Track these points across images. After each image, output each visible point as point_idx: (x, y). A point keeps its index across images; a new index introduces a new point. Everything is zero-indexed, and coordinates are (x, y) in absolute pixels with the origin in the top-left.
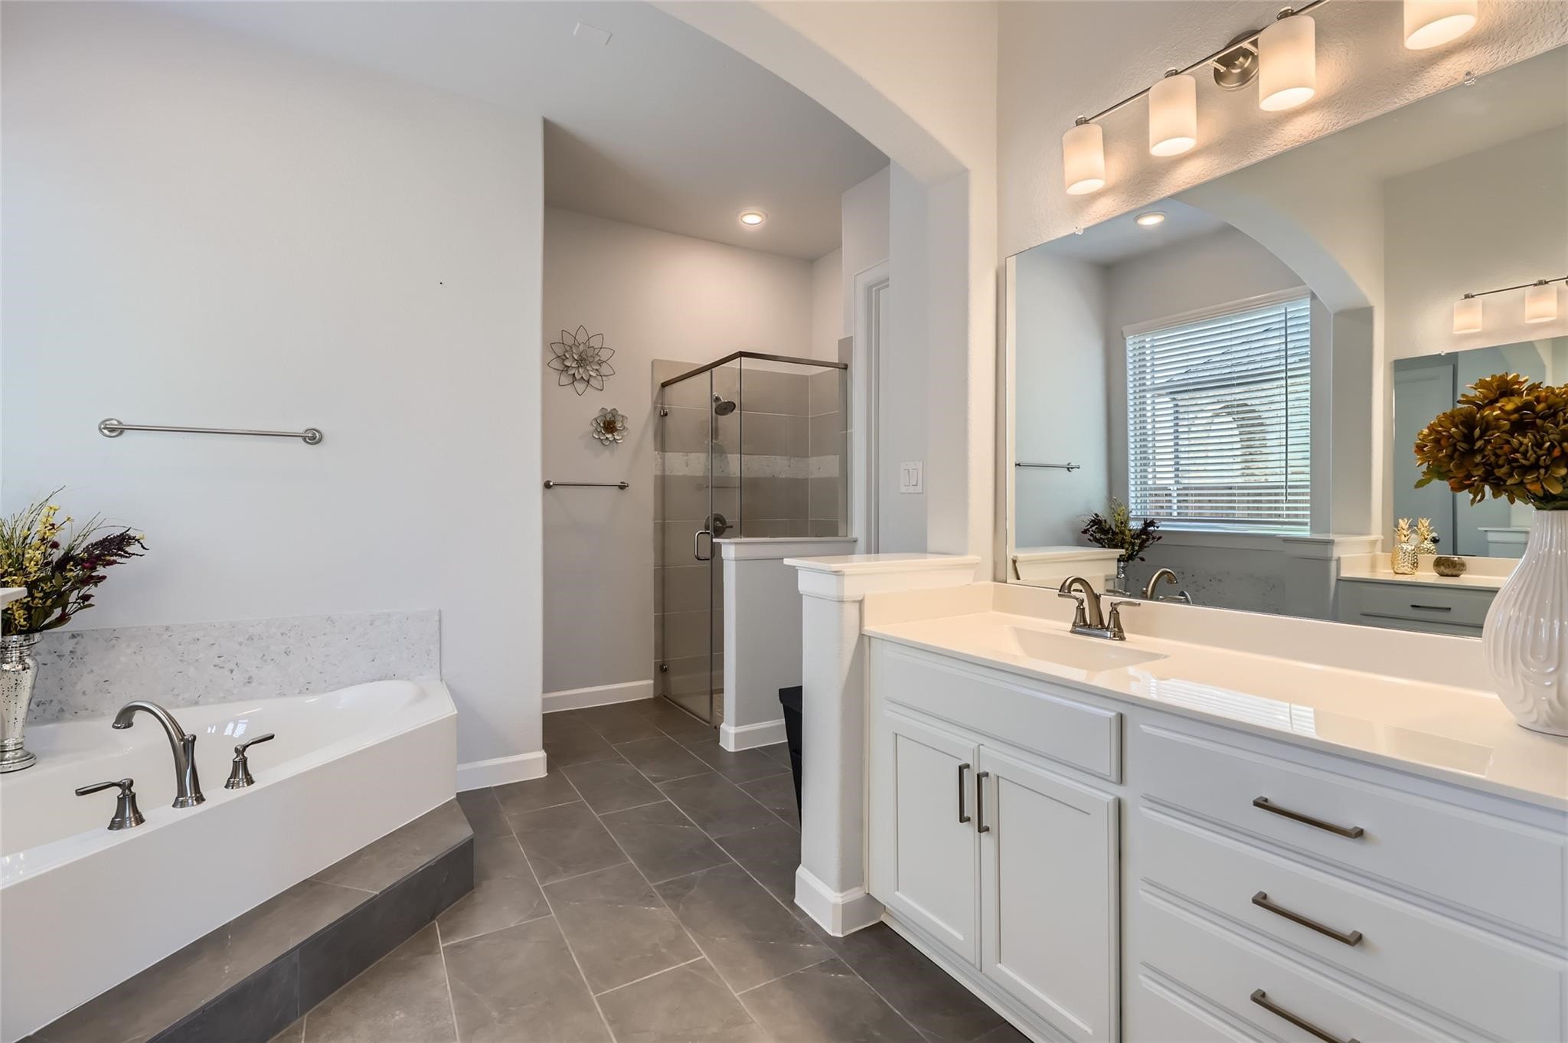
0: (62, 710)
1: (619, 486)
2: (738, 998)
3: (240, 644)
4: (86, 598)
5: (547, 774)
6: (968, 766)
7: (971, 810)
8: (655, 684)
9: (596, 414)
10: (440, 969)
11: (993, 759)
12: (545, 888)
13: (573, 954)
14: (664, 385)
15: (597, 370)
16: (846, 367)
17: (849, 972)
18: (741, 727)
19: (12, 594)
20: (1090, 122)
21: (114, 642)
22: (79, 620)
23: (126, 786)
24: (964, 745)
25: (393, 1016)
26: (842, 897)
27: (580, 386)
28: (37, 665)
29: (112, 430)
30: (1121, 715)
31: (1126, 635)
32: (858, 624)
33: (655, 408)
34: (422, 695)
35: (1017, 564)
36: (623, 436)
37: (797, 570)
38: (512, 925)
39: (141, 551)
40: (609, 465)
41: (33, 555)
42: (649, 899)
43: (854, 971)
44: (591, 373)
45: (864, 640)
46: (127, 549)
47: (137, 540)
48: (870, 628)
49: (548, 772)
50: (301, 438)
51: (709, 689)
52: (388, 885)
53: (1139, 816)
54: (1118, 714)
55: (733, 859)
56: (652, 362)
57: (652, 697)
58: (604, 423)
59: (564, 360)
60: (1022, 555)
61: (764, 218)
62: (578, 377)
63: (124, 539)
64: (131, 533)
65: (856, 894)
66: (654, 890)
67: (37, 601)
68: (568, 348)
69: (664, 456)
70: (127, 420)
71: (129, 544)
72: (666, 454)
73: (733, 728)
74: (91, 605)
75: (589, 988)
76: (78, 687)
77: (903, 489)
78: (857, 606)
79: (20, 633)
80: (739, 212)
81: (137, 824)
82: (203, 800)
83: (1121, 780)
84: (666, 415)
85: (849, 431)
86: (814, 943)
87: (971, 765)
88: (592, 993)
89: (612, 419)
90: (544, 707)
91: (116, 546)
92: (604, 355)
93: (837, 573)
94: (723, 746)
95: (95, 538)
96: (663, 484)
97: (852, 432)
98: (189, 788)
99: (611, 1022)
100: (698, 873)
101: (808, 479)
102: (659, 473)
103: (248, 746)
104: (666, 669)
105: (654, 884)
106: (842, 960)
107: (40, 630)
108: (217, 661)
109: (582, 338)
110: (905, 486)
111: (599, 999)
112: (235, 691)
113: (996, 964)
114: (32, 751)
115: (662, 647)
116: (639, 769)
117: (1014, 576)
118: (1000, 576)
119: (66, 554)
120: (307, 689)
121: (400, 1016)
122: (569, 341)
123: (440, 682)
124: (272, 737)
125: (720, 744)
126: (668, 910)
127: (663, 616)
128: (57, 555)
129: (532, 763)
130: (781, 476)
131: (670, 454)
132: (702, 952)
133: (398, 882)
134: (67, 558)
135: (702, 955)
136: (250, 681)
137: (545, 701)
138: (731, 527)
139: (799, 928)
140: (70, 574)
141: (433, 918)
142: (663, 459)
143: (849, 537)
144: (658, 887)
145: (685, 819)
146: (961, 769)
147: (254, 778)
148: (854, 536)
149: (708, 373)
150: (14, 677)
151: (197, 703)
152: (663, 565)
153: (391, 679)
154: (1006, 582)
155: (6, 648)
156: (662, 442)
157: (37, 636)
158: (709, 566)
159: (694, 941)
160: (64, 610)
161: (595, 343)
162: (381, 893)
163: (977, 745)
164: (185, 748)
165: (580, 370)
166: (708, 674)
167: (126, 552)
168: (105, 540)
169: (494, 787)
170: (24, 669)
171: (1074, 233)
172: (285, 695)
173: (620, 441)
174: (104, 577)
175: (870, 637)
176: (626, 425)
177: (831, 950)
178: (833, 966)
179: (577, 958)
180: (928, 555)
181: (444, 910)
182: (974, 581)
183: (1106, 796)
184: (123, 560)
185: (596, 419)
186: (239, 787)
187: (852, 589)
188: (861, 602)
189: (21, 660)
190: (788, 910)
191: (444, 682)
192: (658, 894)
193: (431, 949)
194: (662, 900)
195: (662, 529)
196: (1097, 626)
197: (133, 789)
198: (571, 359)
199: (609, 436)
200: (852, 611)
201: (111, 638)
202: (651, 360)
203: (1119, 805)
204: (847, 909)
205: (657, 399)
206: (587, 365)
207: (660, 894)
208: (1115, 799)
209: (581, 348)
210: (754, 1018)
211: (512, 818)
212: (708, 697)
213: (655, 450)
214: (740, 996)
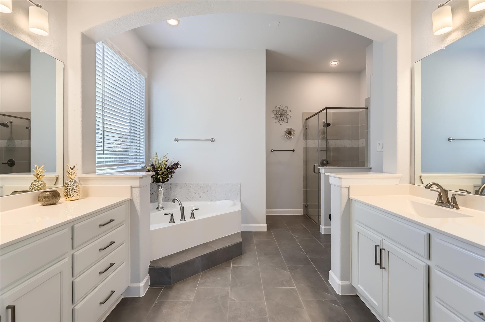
0: (169, 199)
1: (293, 151)
2: (301, 301)
3: (199, 188)
4: (171, 176)
5: (267, 231)
6: (379, 246)
7: (378, 261)
8: (304, 211)
9: (286, 130)
10: (230, 271)
11: (387, 244)
12: (259, 259)
13: (261, 276)
14: (306, 120)
15: (286, 117)
16: (367, 108)
17: (339, 305)
18: (326, 227)
19: (152, 174)
20: (444, 5)
21: (177, 186)
22: (170, 181)
23: (172, 215)
24: (378, 239)
25: (218, 278)
26: (341, 282)
27: (281, 122)
28: (164, 189)
29: (176, 141)
30: (430, 234)
31: (459, 207)
32: (348, 195)
33: (304, 127)
34: (235, 204)
35: (422, 178)
36: (294, 136)
37: (329, 176)
38: (248, 266)
39: (180, 167)
40: (290, 144)
41: (163, 167)
42: (285, 268)
43: (341, 306)
44: (284, 118)
45: (350, 201)
46: (178, 166)
47: (180, 164)
48: (352, 196)
49: (267, 230)
50: (210, 141)
51: (318, 214)
52: (220, 248)
53: (435, 273)
54: (428, 233)
55: (313, 264)
56: (303, 113)
57: (303, 214)
58: (288, 132)
59: (276, 115)
60: (423, 175)
61: (338, 62)
62: (280, 119)
63: (177, 164)
64: (179, 163)
65: (346, 283)
66: (287, 267)
67: (164, 176)
68: (277, 111)
69: (306, 141)
70: (179, 139)
71: (178, 165)
72: (307, 140)
73: (324, 227)
74: (172, 178)
75: (262, 286)
76: (171, 195)
77: (378, 150)
78: (347, 189)
79: (161, 182)
80: (330, 62)
81: (174, 223)
82: (185, 220)
83: (429, 258)
84: (307, 128)
85: (368, 130)
86: (331, 294)
87: (380, 246)
88: (263, 287)
89: (290, 131)
90: (266, 213)
91: (176, 165)
92: (288, 112)
93: (339, 178)
94: (321, 232)
95: (173, 164)
96: (306, 150)
97: (370, 131)
98: (183, 217)
99: (265, 296)
100: (301, 266)
101: (358, 147)
102: (305, 146)
103: (194, 210)
104: (307, 207)
105: (287, 265)
106: (338, 302)
107: (164, 182)
108: (195, 192)
109: (281, 108)
110: (379, 149)
111: (264, 289)
112: (198, 199)
113: (388, 316)
114: (164, 207)
115: (306, 199)
116: (293, 234)
117: (421, 182)
118: (413, 182)
119: (168, 167)
120: (211, 200)
121: (219, 278)
122: (278, 109)
123: (240, 202)
124: (199, 209)
125: (320, 231)
126: (289, 273)
127: (306, 190)
128: (167, 167)
129: (263, 227)
130: (348, 146)
131: (308, 140)
132: (295, 286)
133: (223, 248)
134: (168, 168)
135: (295, 287)
136: (200, 197)
137: (267, 211)
138: (329, 163)
139: (328, 288)
140: (169, 171)
141: (231, 259)
142: (306, 142)
143: (369, 167)
144: (288, 266)
145: (302, 250)
146: (376, 246)
147: (195, 218)
148: (370, 167)
149: (318, 115)
150: (160, 191)
151: (191, 201)
152: (306, 175)
153: (229, 200)
154: (415, 185)
155: (159, 185)
156: (306, 136)
157: (164, 183)
158: (318, 175)
159: (294, 283)
160: (168, 178)
161: (285, 109)
162: (219, 249)
163: (382, 239)
164: (182, 208)
165: (281, 117)
166: (318, 210)
167: (178, 167)
168: (174, 164)
169: (253, 232)
170: (162, 190)
171: (441, 49)
172: (207, 201)
173: (293, 137)
174: (175, 172)
175: (352, 199)
176: (294, 133)
177: (336, 297)
178: (335, 302)
179: (262, 278)
180: (383, 173)
181: (234, 258)
182: (399, 183)
183: (422, 263)
184: (177, 168)
185: (285, 131)
186: (192, 219)
187: (344, 183)
188: (349, 188)
189: (162, 188)
190: (325, 282)
191: (241, 202)
192: (287, 268)
193: (229, 266)
194: (288, 270)
195: (306, 164)
196: (446, 203)
197: (173, 215)
198: (278, 115)
199: (289, 136)
200: (345, 191)
201: (176, 185)
202: (302, 112)
203: (429, 268)
204: (343, 287)
205: (304, 124)
206: (283, 116)
207: (288, 268)
208: (426, 265)
209: (281, 111)
210: (304, 308)
211: (255, 240)
212: (318, 217)
213: (304, 139)
214: (302, 301)
